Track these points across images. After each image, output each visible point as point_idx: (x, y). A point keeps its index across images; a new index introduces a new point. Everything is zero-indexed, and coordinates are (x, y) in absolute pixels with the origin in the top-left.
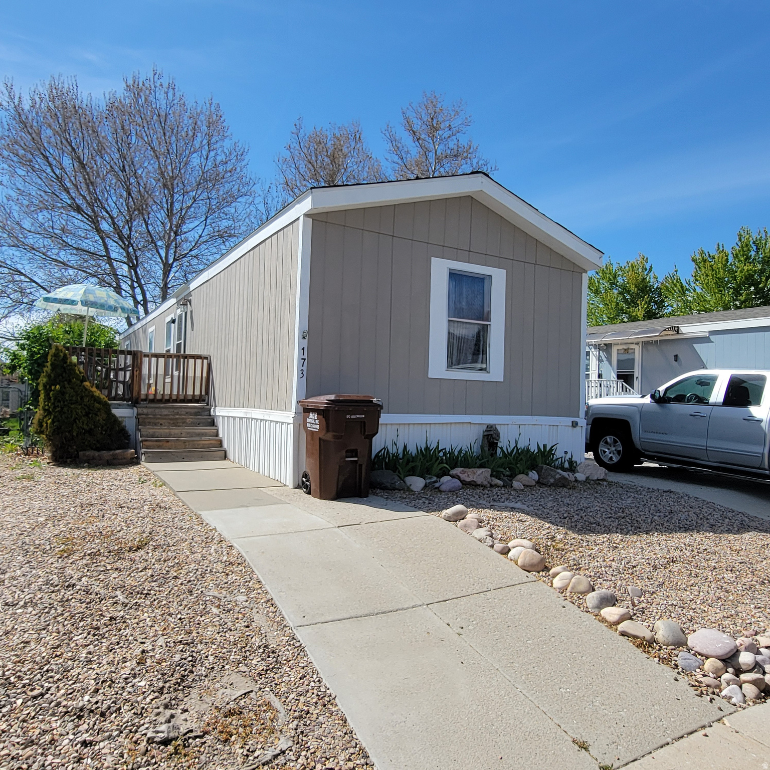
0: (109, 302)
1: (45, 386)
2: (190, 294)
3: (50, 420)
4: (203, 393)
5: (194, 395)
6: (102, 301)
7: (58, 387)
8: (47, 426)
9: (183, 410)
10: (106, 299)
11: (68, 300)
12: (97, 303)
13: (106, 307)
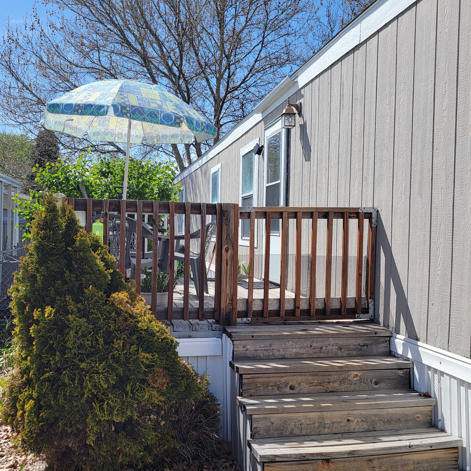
0: (164, 107)
1: (21, 306)
2: (298, 94)
3: (32, 402)
4: (363, 295)
5: (344, 298)
6: (153, 106)
7: (48, 309)
8: (22, 415)
9: (332, 341)
10: (160, 103)
11: (90, 106)
12: (142, 108)
13: (160, 117)
